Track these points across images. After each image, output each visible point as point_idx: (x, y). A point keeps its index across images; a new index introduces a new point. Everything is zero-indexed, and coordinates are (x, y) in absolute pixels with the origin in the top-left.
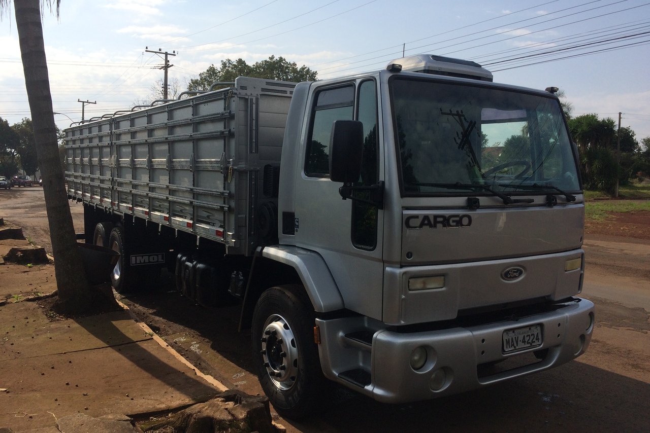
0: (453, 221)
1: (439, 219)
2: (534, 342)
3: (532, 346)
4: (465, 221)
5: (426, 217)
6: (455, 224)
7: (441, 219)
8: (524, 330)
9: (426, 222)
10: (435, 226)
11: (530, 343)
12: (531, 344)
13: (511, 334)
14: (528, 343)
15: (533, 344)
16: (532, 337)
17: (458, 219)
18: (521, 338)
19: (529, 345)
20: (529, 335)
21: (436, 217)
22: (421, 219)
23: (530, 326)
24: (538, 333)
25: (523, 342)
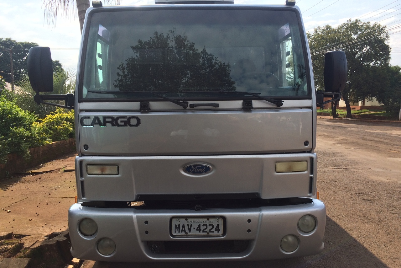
0: (121, 122)
1: (107, 120)
2: (213, 232)
3: (208, 235)
4: (134, 122)
5: (97, 118)
6: (123, 124)
7: (110, 120)
8: (200, 219)
9: (97, 122)
10: (105, 125)
11: (206, 232)
12: (208, 233)
13: (183, 221)
14: (204, 231)
15: (211, 234)
16: (209, 228)
17: (126, 119)
18: (195, 226)
19: (206, 234)
20: (206, 225)
21: (105, 118)
22: (92, 119)
23: (208, 217)
24: (218, 225)
25: (197, 230)
